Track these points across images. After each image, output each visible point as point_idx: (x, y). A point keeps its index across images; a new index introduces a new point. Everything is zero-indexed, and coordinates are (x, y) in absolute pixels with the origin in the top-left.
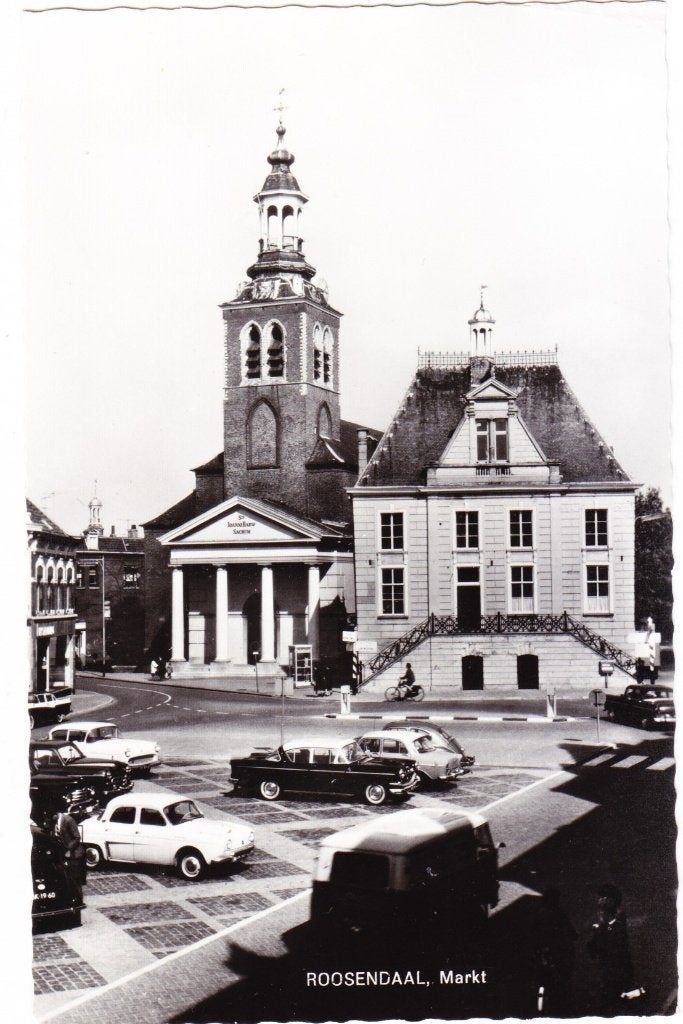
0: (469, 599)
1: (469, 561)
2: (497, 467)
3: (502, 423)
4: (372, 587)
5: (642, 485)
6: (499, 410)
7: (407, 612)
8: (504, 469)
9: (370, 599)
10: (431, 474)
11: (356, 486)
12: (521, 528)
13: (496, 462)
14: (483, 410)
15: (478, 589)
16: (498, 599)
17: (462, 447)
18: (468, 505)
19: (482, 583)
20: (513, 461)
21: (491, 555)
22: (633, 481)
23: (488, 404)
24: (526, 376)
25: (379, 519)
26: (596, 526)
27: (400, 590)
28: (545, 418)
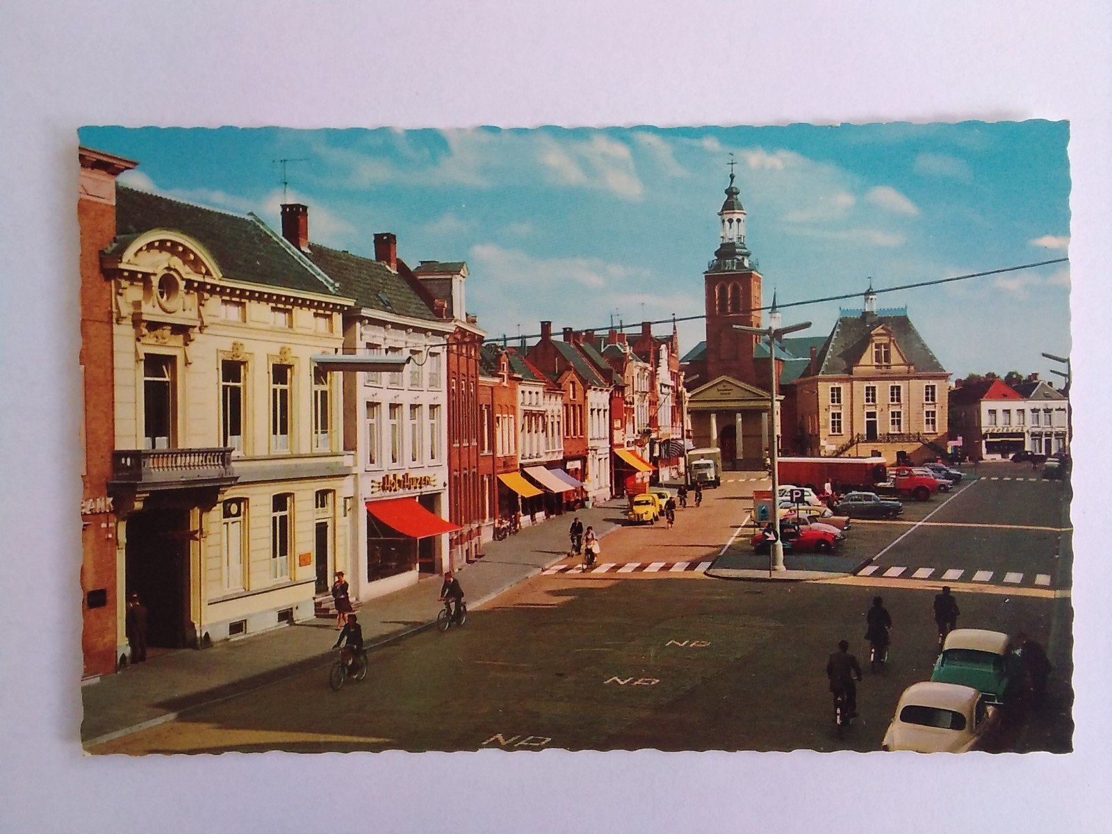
0: (871, 426)
1: (872, 410)
2: (884, 366)
3: (887, 346)
4: (827, 421)
5: (951, 374)
6: (885, 340)
7: (843, 432)
8: (888, 367)
9: (826, 427)
10: (855, 369)
11: (820, 375)
12: (896, 393)
13: (884, 363)
14: (878, 340)
15: (876, 421)
16: (884, 426)
17: (868, 358)
18: (872, 384)
19: (877, 419)
20: (892, 363)
21: (882, 407)
22: (947, 372)
23: (879, 336)
24: (892, 321)
25: (830, 390)
26: (930, 393)
27: (839, 423)
28: (903, 341)
